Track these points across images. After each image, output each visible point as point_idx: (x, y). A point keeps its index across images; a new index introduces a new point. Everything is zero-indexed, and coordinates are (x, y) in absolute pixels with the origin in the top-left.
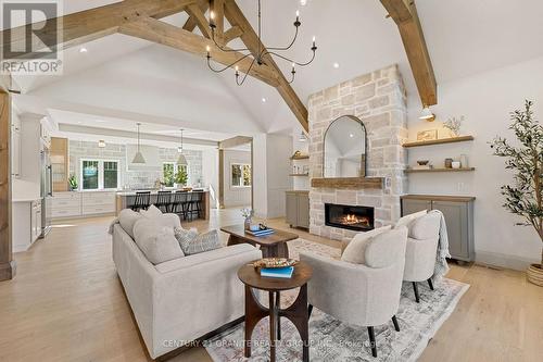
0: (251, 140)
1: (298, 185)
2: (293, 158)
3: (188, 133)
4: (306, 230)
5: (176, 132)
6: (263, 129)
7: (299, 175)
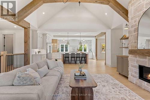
0: (105, 33)
1: (125, 53)
2: (121, 39)
3: (82, 34)
4: (127, 78)
5: (78, 34)
6: (109, 28)
7: (125, 48)
